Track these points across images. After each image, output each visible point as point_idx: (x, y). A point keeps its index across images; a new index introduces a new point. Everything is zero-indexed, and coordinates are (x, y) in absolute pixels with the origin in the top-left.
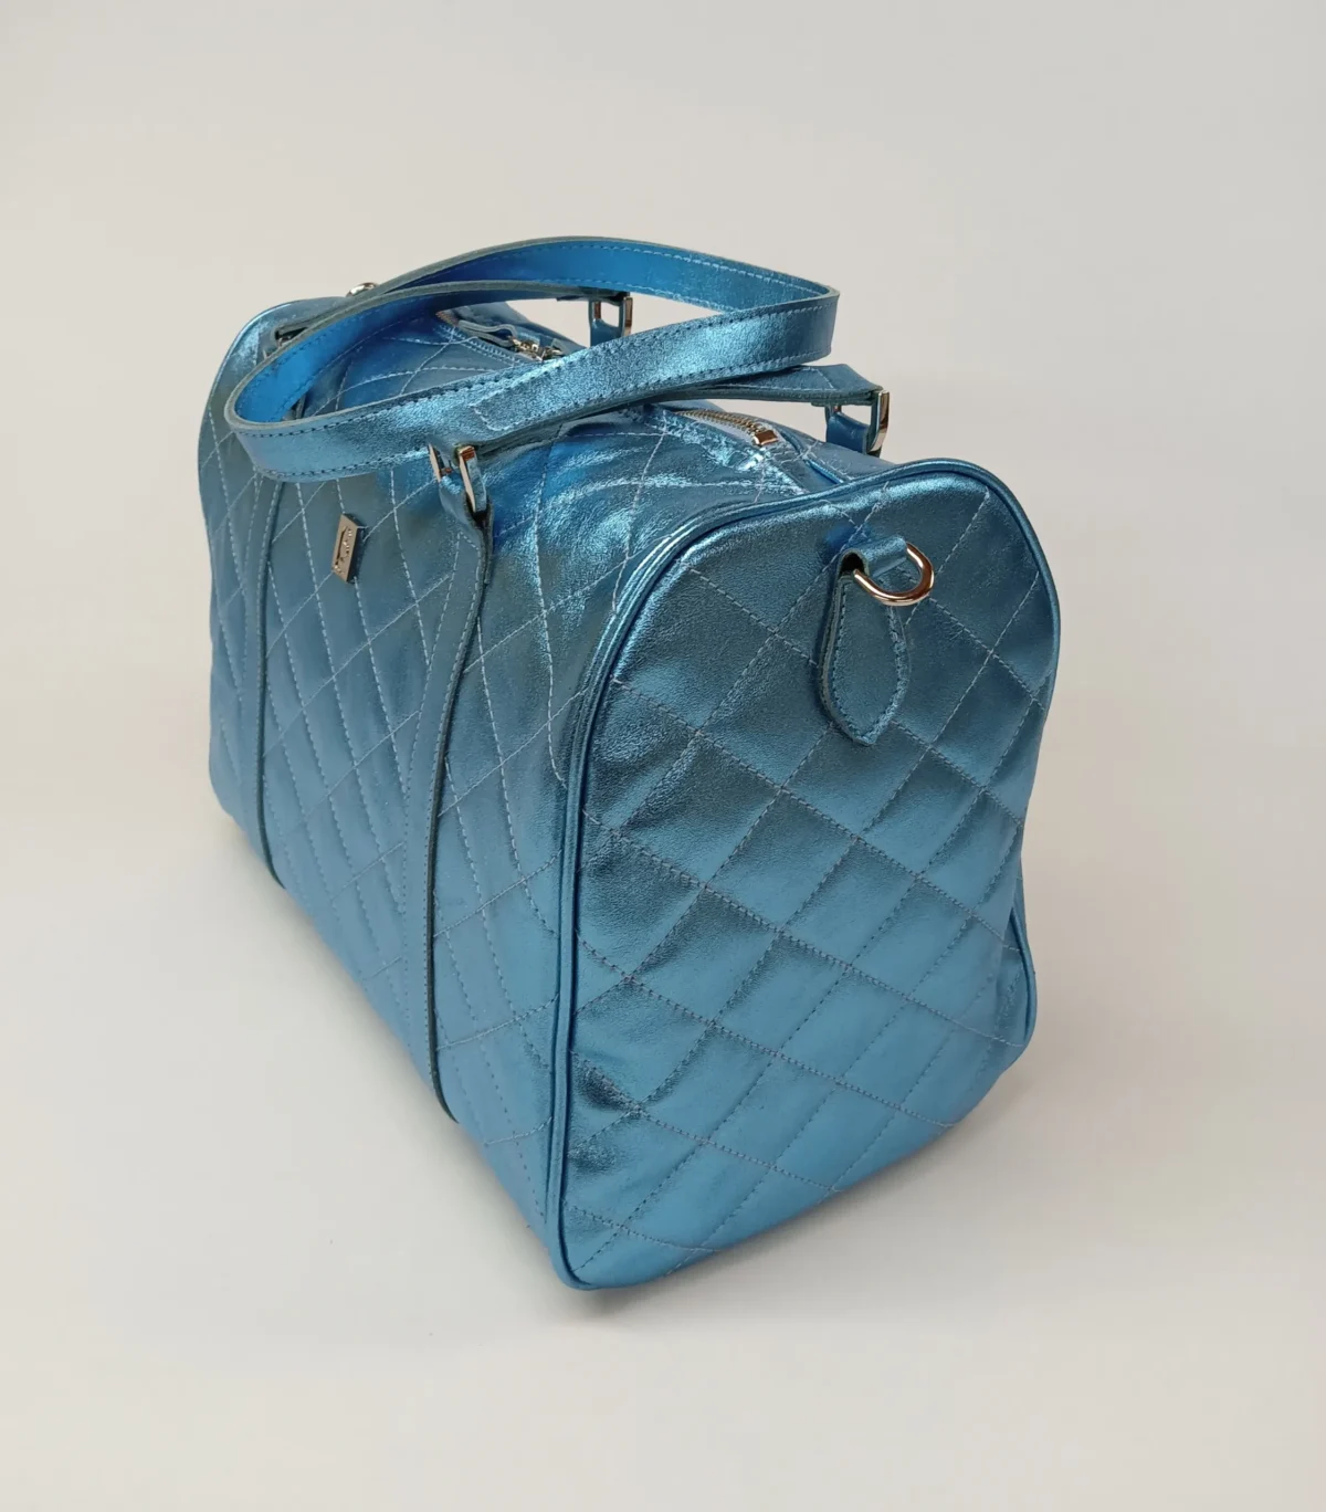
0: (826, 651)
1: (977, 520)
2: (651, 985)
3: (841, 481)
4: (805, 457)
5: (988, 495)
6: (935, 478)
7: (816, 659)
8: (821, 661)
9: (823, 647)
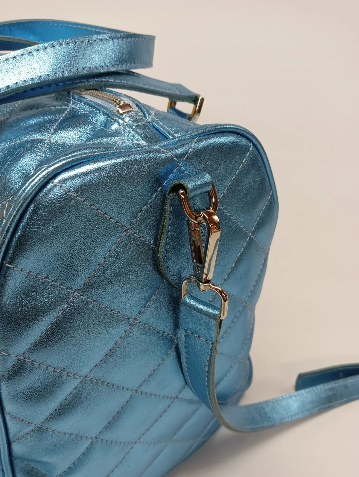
0: (161, 240)
1: (245, 162)
2: (53, 428)
3: (171, 137)
4: (150, 120)
5: (251, 148)
6: (225, 136)
7: (155, 244)
8: (158, 245)
9: (159, 236)
